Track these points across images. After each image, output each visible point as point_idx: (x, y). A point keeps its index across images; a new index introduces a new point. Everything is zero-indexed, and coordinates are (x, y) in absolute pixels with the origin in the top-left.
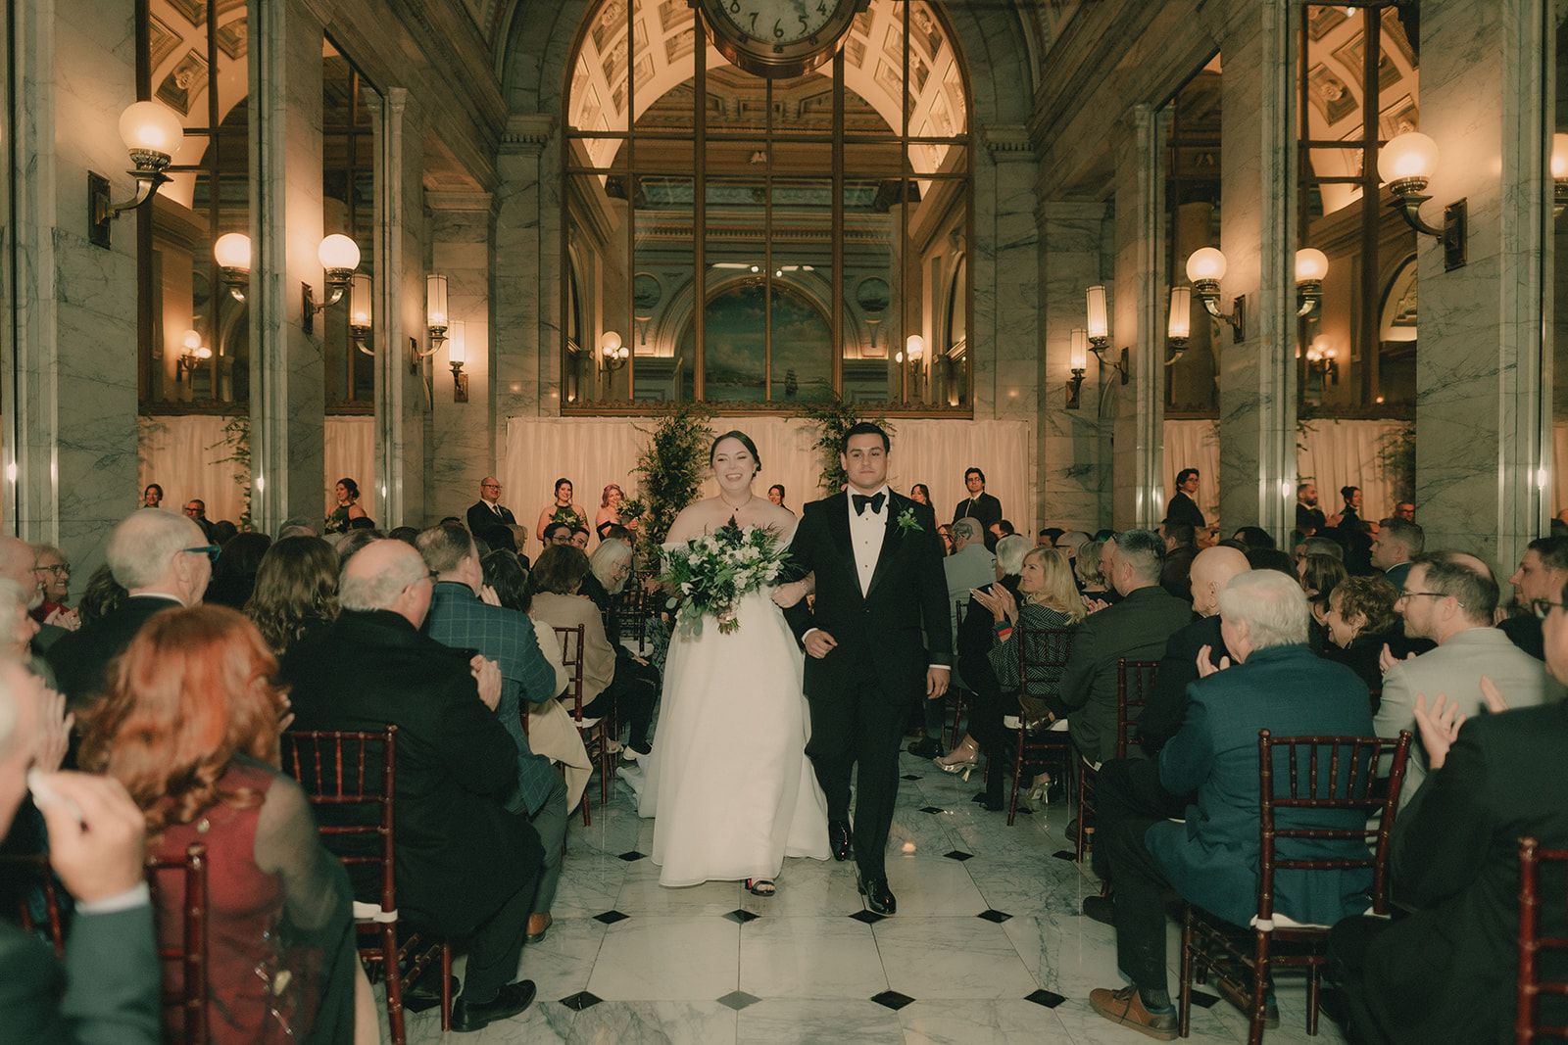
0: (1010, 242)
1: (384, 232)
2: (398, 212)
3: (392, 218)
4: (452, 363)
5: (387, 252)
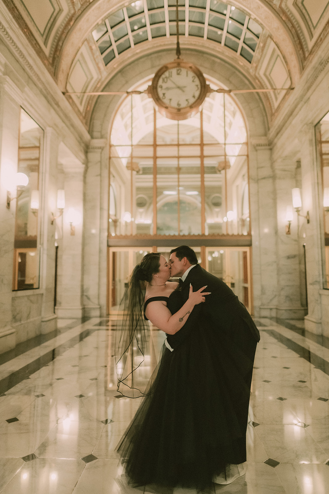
0: (263, 177)
1: (43, 175)
2: (48, 169)
3: (46, 171)
4: (69, 222)
5: (44, 182)
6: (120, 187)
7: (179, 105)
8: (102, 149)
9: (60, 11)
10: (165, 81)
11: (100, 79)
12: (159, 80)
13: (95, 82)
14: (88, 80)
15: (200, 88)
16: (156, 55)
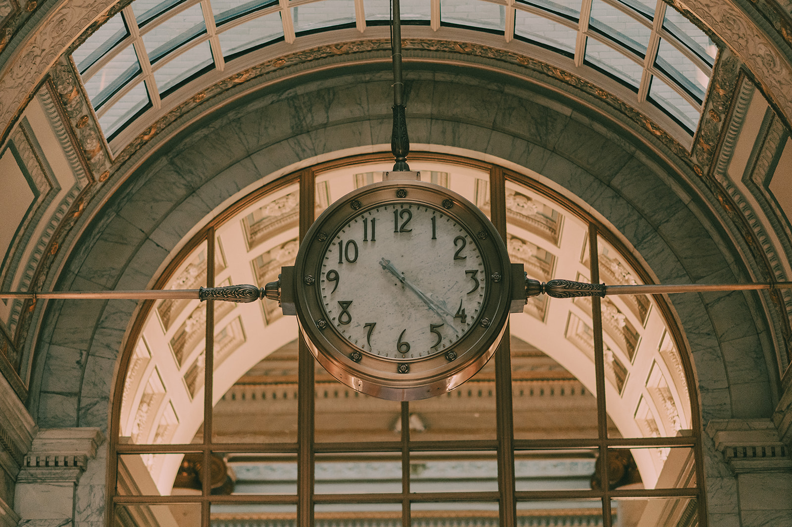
7: (404, 348)
8: (81, 465)
10: (351, 258)
11: (86, 191)
12: (326, 249)
13: (65, 202)
14: (40, 199)
15: (482, 285)
16: (313, 87)
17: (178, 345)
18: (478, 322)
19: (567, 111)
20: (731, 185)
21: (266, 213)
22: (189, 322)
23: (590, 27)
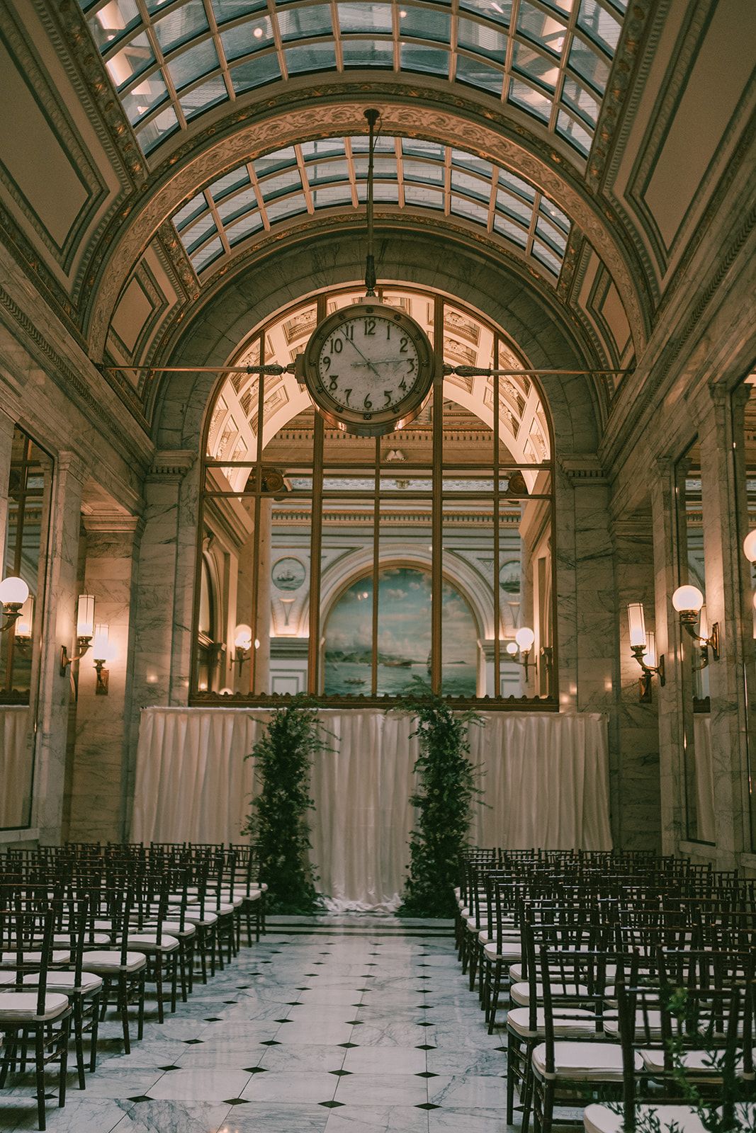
0: (587, 554)
1: (47, 563)
2: (59, 546)
3: (55, 551)
4: (96, 661)
5: (48, 578)
6: (227, 555)
7: (368, 405)
8: (183, 473)
9: (104, 192)
10: (338, 349)
11: (185, 305)
12: (323, 344)
13: (171, 312)
14: (156, 310)
15: (416, 367)
16: (326, 242)
17: (245, 403)
18: (413, 390)
19: (483, 261)
20: (580, 310)
21: (298, 322)
22: (252, 389)
23: (496, 208)
